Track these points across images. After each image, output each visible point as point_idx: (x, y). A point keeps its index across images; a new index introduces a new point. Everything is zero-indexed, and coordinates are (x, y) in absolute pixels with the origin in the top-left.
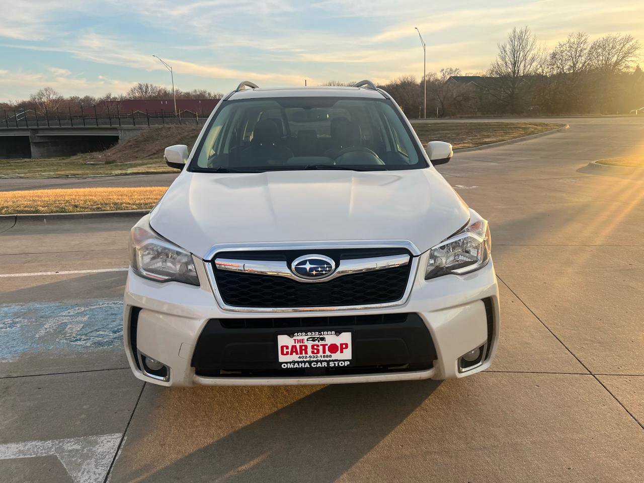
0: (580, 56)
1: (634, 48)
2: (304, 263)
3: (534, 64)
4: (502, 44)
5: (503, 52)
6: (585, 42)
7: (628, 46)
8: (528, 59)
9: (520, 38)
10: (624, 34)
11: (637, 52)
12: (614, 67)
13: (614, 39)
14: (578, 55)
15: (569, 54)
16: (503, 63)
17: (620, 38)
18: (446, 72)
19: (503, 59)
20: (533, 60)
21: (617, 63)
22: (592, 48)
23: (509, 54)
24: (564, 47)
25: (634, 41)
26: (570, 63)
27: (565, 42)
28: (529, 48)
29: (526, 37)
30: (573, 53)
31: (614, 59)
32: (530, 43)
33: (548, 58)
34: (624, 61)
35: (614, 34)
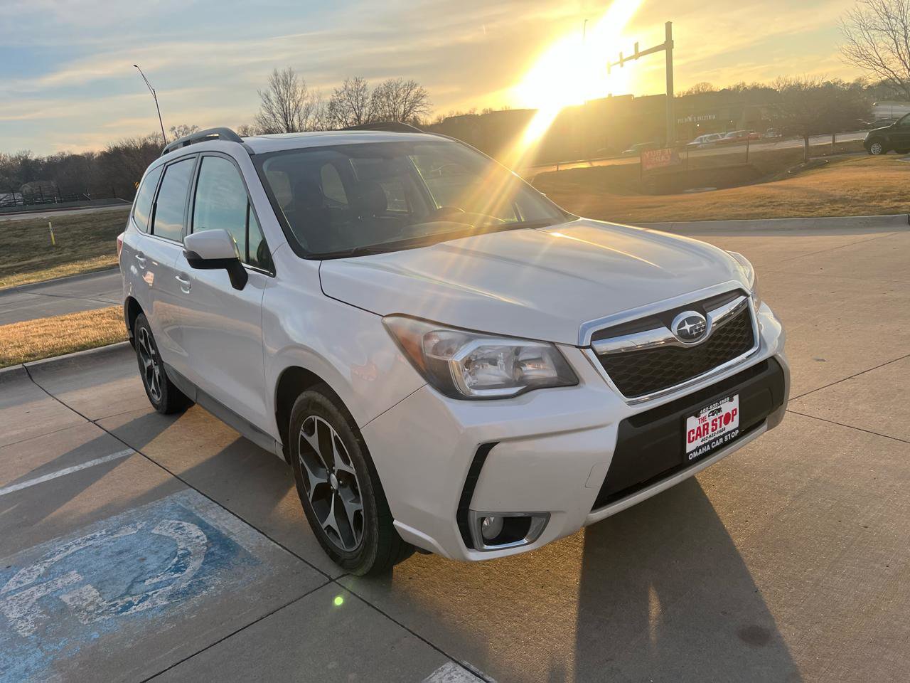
0: (362, 106)
1: (420, 96)
2: (682, 324)
3: (311, 117)
4: (263, 91)
5: (267, 102)
6: (364, 89)
7: (413, 93)
8: (302, 111)
9: (286, 84)
10: (406, 79)
11: (424, 100)
12: (404, 119)
13: (397, 85)
14: (360, 105)
15: (349, 104)
16: (271, 116)
17: (403, 84)
18: (179, 131)
19: (270, 111)
20: (308, 112)
21: (406, 113)
22: (375, 97)
23: (275, 103)
24: (342, 95)
25: (418, 88)
26: (352, 115)
27: (342, 89)
28: (299, 96)
29: (292, 81)
30: (353, 103)
31: (402, 109)
32: (299, 90)
33: (326, 109)
34: (412, 111)
35: (395, 79)
